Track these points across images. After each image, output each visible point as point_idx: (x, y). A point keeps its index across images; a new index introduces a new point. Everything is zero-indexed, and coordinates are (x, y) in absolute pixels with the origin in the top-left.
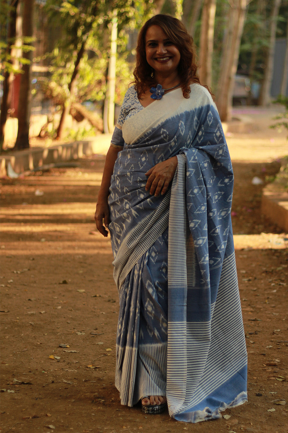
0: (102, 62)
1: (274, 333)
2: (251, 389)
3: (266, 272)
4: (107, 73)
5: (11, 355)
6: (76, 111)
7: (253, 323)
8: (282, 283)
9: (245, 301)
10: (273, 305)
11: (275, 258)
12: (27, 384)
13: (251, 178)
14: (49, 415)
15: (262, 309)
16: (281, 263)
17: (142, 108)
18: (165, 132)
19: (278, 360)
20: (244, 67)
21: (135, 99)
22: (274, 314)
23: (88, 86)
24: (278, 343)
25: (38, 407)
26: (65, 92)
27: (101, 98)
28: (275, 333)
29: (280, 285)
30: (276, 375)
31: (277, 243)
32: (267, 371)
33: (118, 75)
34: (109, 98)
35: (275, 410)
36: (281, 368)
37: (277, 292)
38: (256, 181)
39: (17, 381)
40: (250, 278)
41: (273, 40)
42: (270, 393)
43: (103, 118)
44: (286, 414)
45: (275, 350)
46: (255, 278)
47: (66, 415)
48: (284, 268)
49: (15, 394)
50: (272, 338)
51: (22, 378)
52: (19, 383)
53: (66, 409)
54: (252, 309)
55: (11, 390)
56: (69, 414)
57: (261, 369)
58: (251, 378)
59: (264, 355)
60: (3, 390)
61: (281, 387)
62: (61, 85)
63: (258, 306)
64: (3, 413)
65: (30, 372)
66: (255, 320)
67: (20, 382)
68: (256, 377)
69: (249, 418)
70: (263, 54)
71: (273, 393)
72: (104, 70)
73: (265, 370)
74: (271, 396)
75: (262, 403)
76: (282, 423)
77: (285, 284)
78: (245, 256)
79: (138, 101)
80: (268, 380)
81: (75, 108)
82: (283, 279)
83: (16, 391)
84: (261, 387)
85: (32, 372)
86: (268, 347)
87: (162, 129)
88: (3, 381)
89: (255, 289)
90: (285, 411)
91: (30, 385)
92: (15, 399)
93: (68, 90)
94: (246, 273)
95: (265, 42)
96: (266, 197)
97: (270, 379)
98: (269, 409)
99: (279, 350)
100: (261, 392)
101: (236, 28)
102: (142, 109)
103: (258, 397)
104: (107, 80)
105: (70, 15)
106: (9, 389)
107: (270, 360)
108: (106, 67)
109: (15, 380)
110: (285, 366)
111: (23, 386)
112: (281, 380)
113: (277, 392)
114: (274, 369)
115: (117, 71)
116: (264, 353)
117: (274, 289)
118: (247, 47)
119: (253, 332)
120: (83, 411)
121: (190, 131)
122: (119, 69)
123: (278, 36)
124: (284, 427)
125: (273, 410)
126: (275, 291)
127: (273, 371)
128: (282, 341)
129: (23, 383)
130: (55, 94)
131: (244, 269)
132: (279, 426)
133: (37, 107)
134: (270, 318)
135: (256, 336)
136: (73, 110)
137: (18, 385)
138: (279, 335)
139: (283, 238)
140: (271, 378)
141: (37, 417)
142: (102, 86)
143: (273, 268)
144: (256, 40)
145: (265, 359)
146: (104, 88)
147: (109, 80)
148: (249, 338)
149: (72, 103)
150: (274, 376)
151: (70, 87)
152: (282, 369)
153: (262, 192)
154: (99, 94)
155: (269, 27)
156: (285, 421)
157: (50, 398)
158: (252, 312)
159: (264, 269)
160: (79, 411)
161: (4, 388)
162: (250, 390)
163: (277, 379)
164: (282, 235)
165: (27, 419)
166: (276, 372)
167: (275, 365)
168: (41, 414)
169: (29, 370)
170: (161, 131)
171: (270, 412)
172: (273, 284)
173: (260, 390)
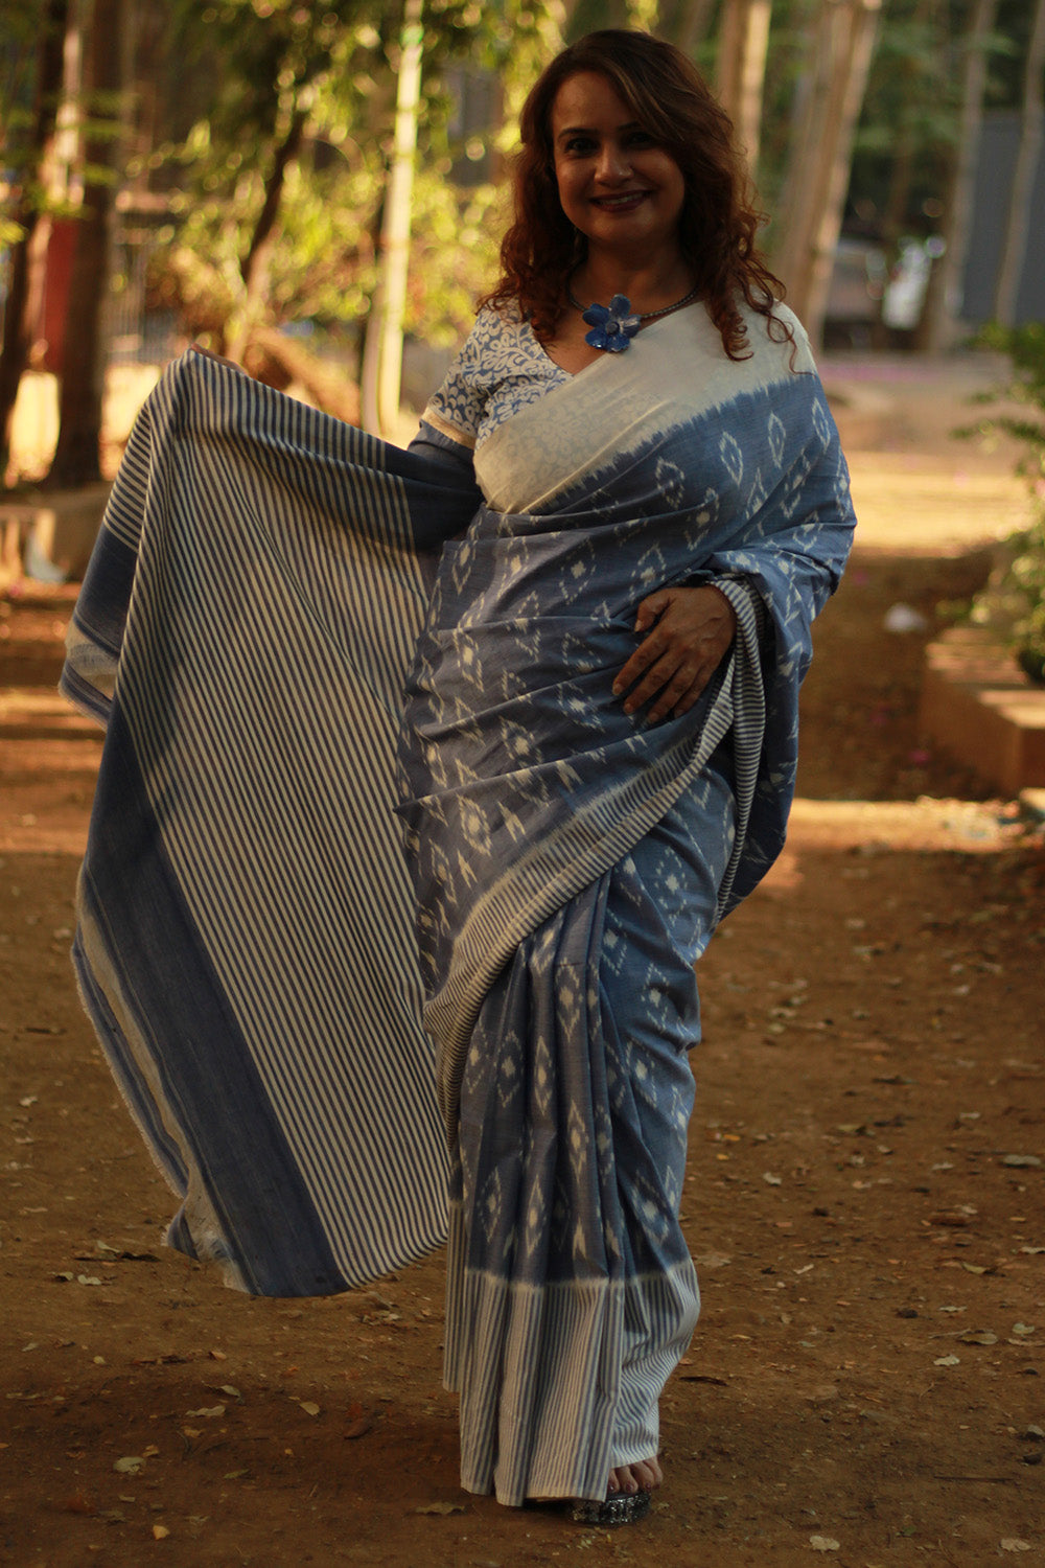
0: (363, 185)
1: (957, 1125)
2: (880, 1296)
3: (935, 927)
4: (377, 224)
5: (82, 1169)
6: (265, 355)
7: (888, 1091)
8: (988, 965)
9: (862, 1018)
10: (957, 1035)
11: (965, 880)
12: (141, 1258)
13: (885, 607)
14: (218, 1354)
15: (919, 1048)
16: (987, 899)
17: (563, 376)
18: (672, 470)
19: (973, 1208)
20: (866, 211)
21: (527, 344)
22: (961, 1062)
23: (312, 267)
24: (972, 1156)
25: (181, 1330)
26: (229, 287)
27: (356, 311)
28: (963, 1125)
29: (980, 970)
30: (964, 1255)
31: (975, 832)
32: (935, 1240)
33: (417, 233)
34: (383, 311)
35: (958, 1361)
36: (981, 1233)
37: (972, 992)
38: (901, 619)
39: (108, 1248)
40: (881, 945)
41: (972, 118)
42: (942, 1309)
43: (359, 380)
44: (995, 1374)
45: (961, 1176)
46: (897, 947)
47: (274, 1357)
48: (997, 918)
49: (104, 1289)
50: (952, 1140)
51: (125, 1240)
52: (116, 1254)
53: (273, 1339)
54: (884, 1046)
55: (88, 1276)
56: (285, 1356)
57: (914, 1234)
58: (881, 1262)
59: (925, 1191)
60: (62, 1274)
61: (978, 1290)
62: (214, 263)
63: (907, 1037)
64: (69, 1346)
65: (148, 1222)
66: (895, 1082)
67: (117, 1251)
68: (895, 1257)
69: (871, 1382)
70: (936, 165)
71: (951, 1309)
72: (367, 214)
73: (928, 1237)
74: (944, 1318)
75: (917, 1340)
76: (983, 1400)
77: (997, 969)
78: (863, 873)
79: (537, 348)
80: (936, 1269)
81: (260, 345)
82: (993, 949)
83: (106, 1279)
84: (914, 1290)
85: (156, 1223)
86: (937, 1167)
87: (661, 462)
88: (63, 1247)
89: (896, 980)
90: (990, 1364)
91: (150, 1264)
92: (106, 1304)
93: (241, 279)
94: (867, 928)
95: (942, 126)
96: (938, 674)
97: (945, 1267)
98: (939, 1357)
99: (977, 1178)
100: (912, 1306)
101: (843, 71)
102: (564, 380)
103: (905, 1322)
104: (378, 249)
105: (255, 14)
106: (82, 1273)
107: (944, 1208)
108: (375, 204)
109: (102, 1245)
110: (992, 1227)
111: (127, 1265)
112: (980, 1270)
113: (965, 1308)
114: (957, 1235)
115: (414, 215)
116: (922, 1185)
117: (960, 984)
118: (877, 138)
119: (889, 1118)
120: (331, 1348)
121: (759, 470)
122: (423, 209)
123: (989, 102)
124: (986, 1412)
125: (953, 1360)
126: (963, 990)
127: (954, 1242)
128: (986, 1148)
129: (128, 1256)
130: (192, 291)
131: (857, 915)
132: (971, 1408)
133: (125, 336)
134: (945, 1077)
135: (900, 1130)
136: (253, 351)
137: (110, 1261)
138: (976, 1131)
139: (994, 815)
140: (947, 1264)
141: (179, 1361)
142: (359, 269)
143: (958, 914)
144: (911, 115)
145: (926, 1203)
146: (367, 277)
147: (385, 249)
148: (873, 1138)
149: (253, 326)
150: (956, 1259)
151: (246, 270)
152: (984, 1238)
153: (922, 658)
154: (347, 294)
155: (957, 70)
156: (992, 1394)
157: (220, 1304)
158: (884, 1054)
159: (929, 917)
160: (316, 1345)
161: (64, 1269)
162: (876, 1299)
163: (966, 1265)
164: (993, 807)
165: (147, 1365)
166: (962, 1246)
167: (960, 1224)
168: (193, 1350)
169: (145, 1218)
170: (655, 469)
171: (941, 1365)
172: (957, 968)
173: (909, 1298)
